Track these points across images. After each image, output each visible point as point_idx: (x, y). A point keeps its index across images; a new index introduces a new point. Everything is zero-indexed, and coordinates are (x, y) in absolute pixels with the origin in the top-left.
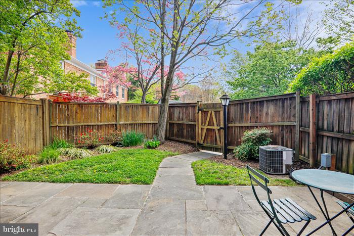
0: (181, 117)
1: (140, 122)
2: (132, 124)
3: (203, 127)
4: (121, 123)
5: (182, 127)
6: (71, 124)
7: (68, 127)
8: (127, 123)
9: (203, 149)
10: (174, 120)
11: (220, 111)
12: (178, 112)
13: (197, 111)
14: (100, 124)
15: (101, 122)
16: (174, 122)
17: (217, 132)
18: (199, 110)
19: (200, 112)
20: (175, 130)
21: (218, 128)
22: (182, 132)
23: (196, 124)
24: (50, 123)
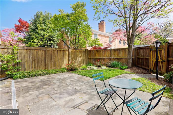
0: (143, 54)
1: (121, 57)
2: (117, 58)
3: (153, 60)
4: (112, 57)
5: (143, 60)
6: (94, 58)
7: (93, 59)
8: (115, 57)
9: (153, 73)
10: (140, 56)
11: (162, 50)
12: (141, 52)
13: (150, 51)
14: (104, 58)
15: (104, 57)
16: (139, 57)
17: (161, 63)
18: (151, 50)
19: (151, 51)
20: (140, 62)
21: (162, 61)
22: (143, 63)
23: (150, 58)
24: (88, 57)
